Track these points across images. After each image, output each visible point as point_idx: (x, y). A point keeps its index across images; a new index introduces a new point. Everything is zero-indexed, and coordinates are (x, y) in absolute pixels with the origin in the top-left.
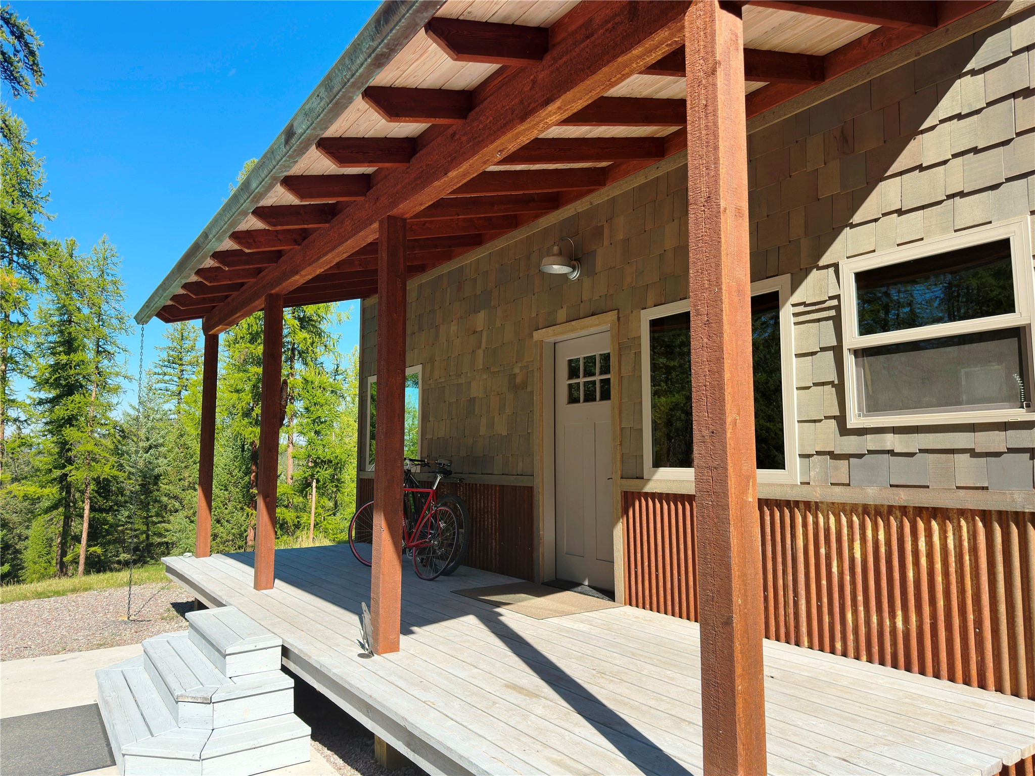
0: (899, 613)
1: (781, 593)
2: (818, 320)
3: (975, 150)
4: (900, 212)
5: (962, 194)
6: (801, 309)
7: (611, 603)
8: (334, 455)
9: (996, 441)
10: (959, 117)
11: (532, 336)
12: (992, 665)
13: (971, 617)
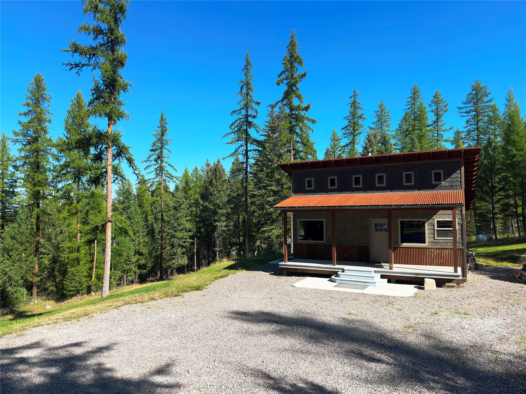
0: (441, 260)
1: (424, 259)
2: (431, 225)
4: (443, 215)
6: (428, 223)
11: (368, 219)
13: (449, 260)
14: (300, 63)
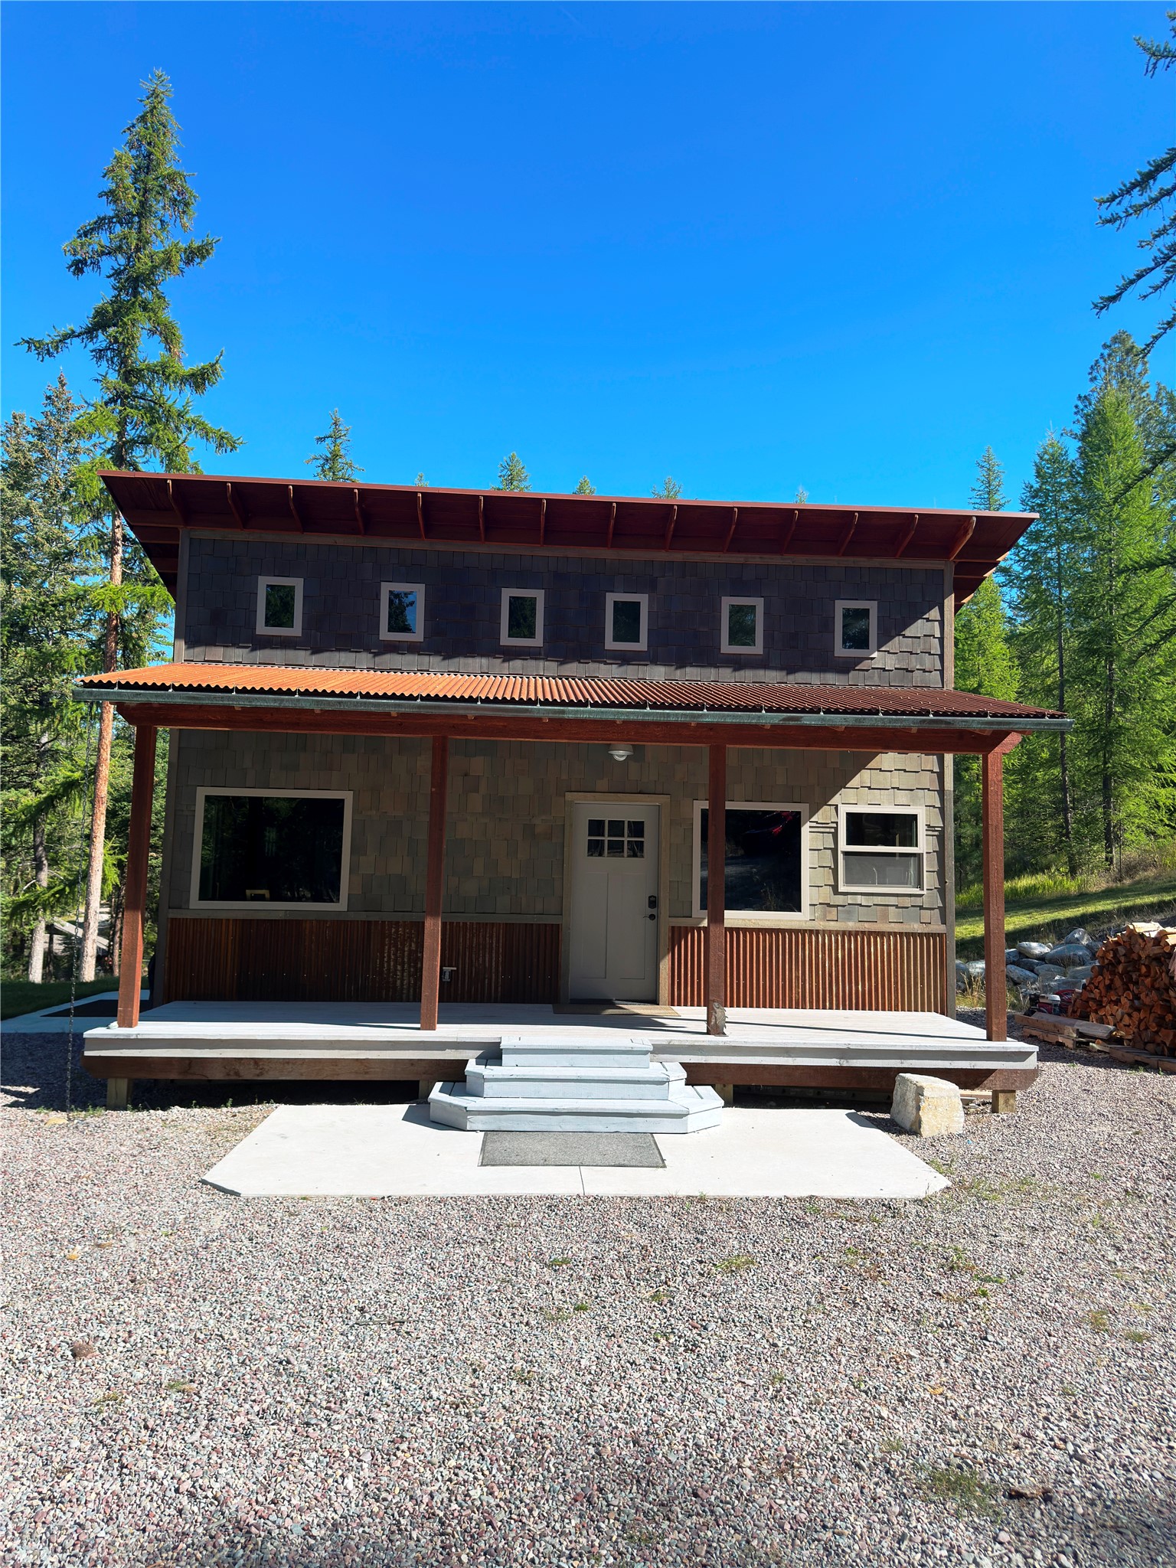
0: (860, 983)
1: (794, 981)
2: (823, 833)
3: (905, 771)
4: (870, 788)
5: (898, 789)
6: (814, 824)
7: (656, 1005)
9: (907, 902)
11: (563, 797)
14: (181, 204)
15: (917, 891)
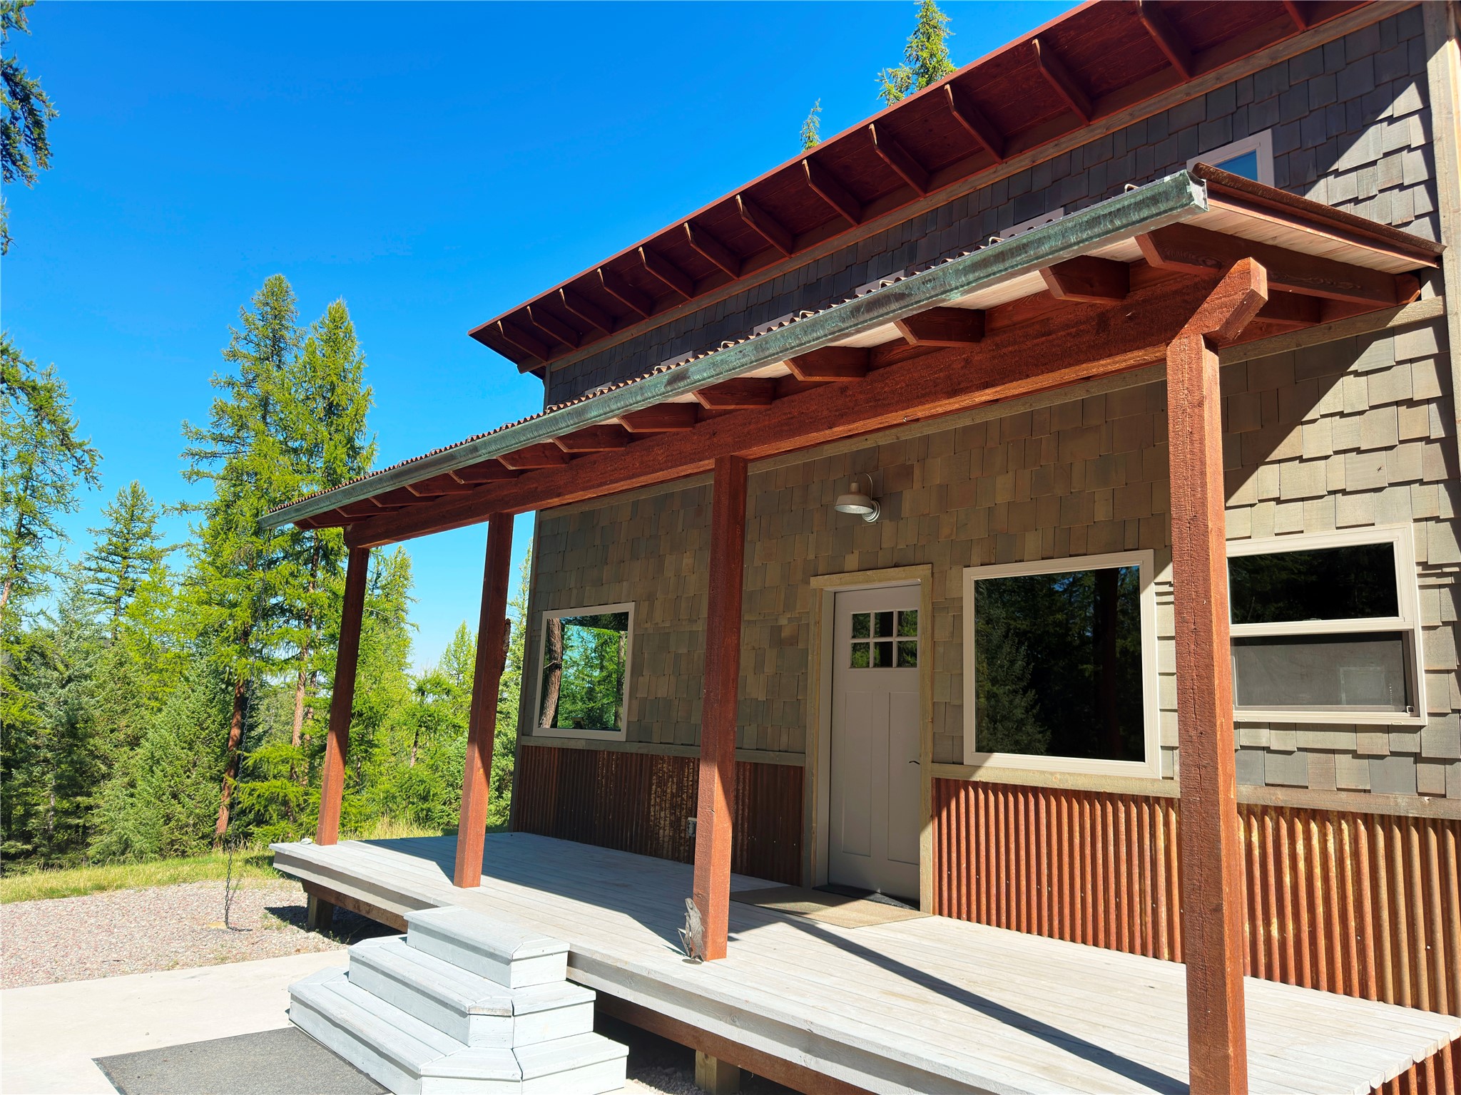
0: (1275, 921)
1: (1137, 899)
3: (1358, 451)
4: (1278, 501)
5: (1344, 492)
7: (917, 912)
8: (367, 705)
9: (1379, 743)
10: (1342, 415)
11: (809, 583)
12: (1374, 973)
13: (1352, 924)
15: (1403, 718)
